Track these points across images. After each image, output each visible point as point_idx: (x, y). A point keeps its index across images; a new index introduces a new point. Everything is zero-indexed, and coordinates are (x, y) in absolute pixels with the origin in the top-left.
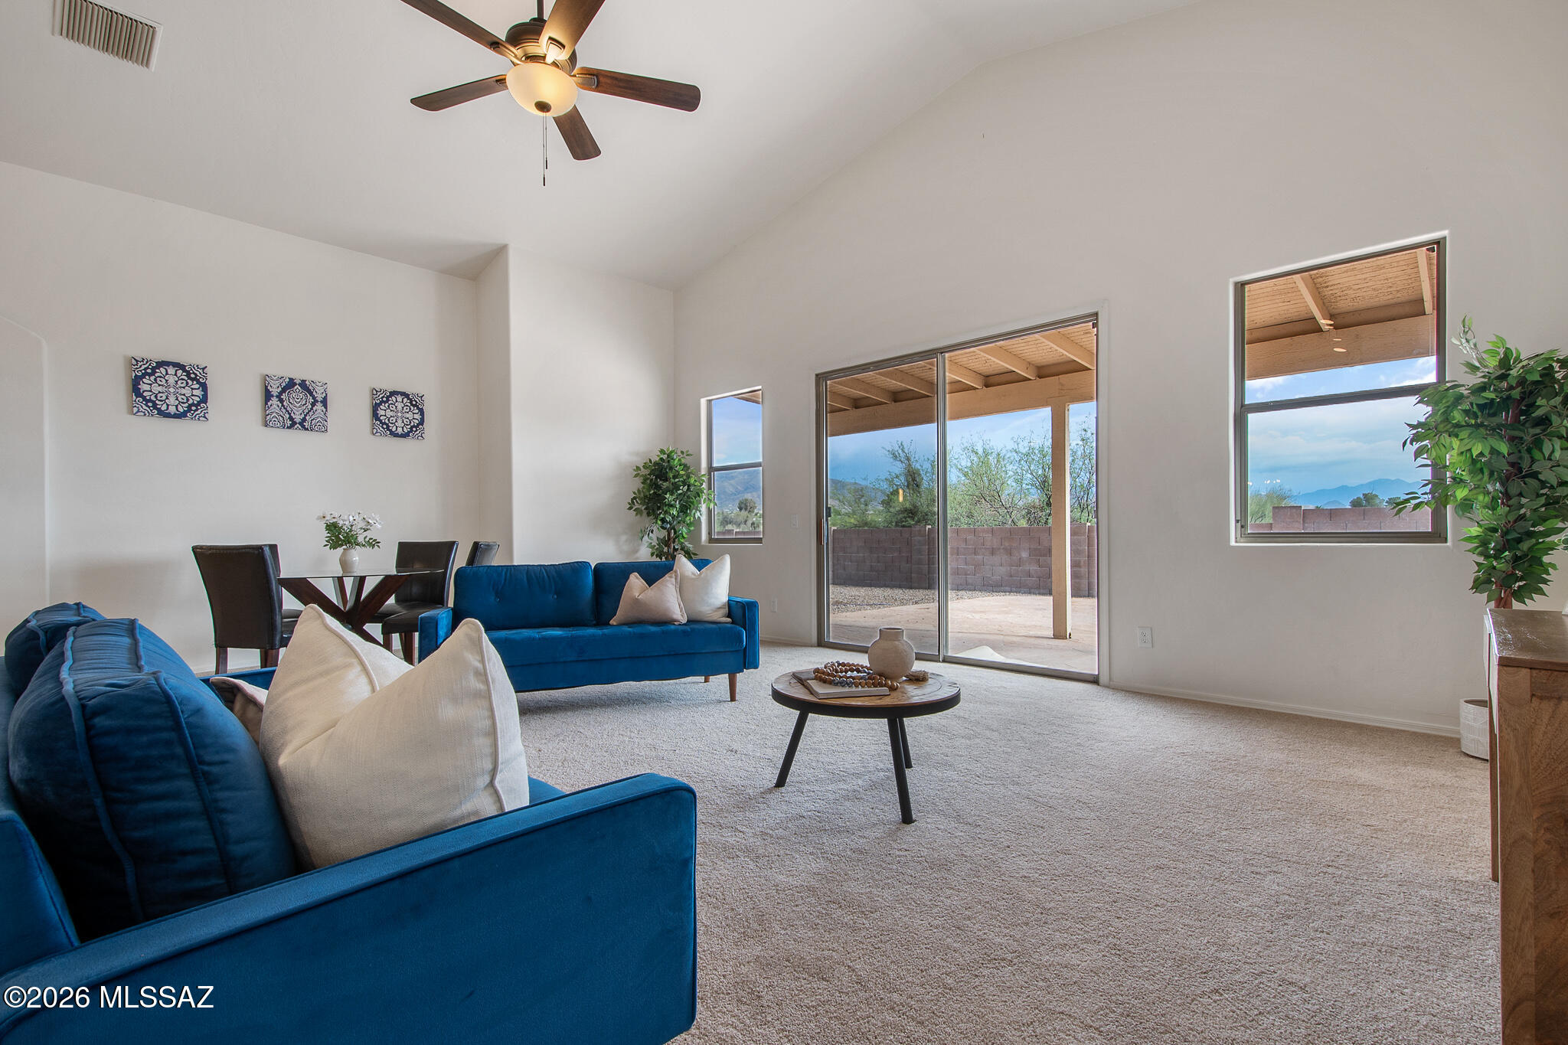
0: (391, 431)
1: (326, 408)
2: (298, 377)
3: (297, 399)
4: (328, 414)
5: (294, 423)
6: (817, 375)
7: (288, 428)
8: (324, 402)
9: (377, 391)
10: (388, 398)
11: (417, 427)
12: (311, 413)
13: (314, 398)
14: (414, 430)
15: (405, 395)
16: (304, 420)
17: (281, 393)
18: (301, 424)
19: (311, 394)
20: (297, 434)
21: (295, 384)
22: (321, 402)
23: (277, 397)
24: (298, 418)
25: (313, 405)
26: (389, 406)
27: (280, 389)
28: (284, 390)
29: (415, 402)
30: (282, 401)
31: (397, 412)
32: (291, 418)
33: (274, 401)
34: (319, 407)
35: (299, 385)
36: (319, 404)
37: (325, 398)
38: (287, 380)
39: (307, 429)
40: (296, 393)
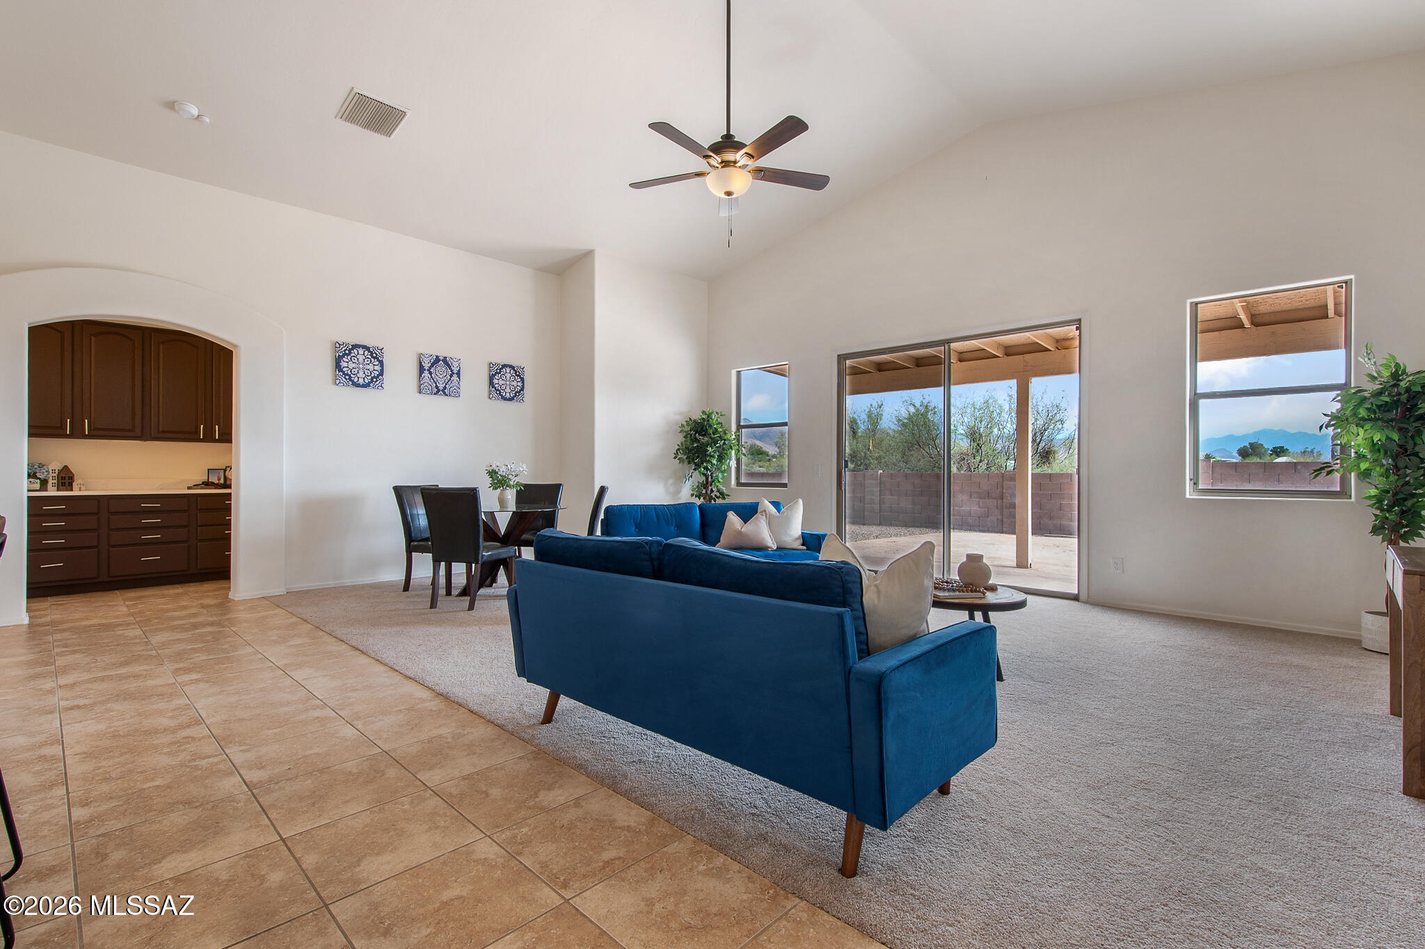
0: (502, 395)
1: (459, 378)
2: (442, 354)
3: (441, 369)
4: (461, 382)
5: (439, 391)
6: (838, 356)
7: (435, 394)
8: (458, 374)
9: (493, 365)
10: (500, 370)
11: (519, 392)
12: (447, 381)
13: (452, 371)
14: (518, 395)
15: (512, 367)
16: (445, 388)
17: (430, 368)
18: (443, 391)
19: (450, 368)
20: (440, 399)
21: (440, 360)
22: (456, 374)
23: (428, 370)
24: (441, 387)
25: (451, 376)
26: (501, 377)
27: (430, 364)
28: (432, 366)
29: (518, 373)
30: (431, 373)
31: (506, 381)
32: (437, 387)
33: (426, 374)
34: (455, 377)
35: (443, 360)
36: (455, 376)
37: (459, 371)
38: (435, 357)
39: (447, 395)
40: (441, 367)
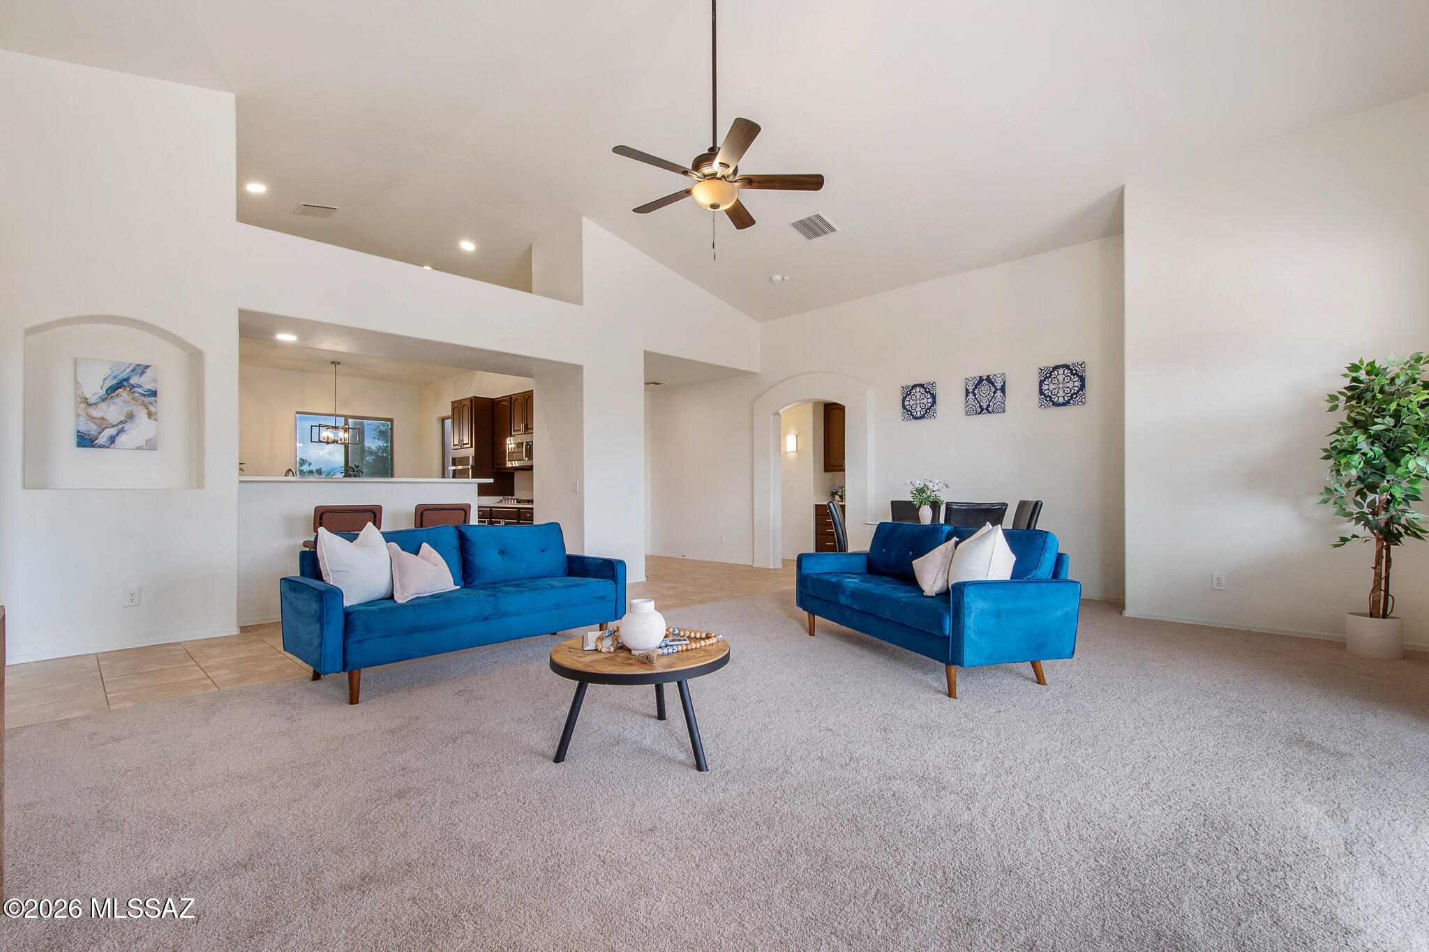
0: (1053, 402)
1: (1004, 393)
2: (984, 374)
3: (985, 388)
4: (1005, 398)
5: (982, 410)
7: (979, 413)
8: (1003, 389)
9: (1042, 370)
10: (1050, 373)
11: (1077, 393)
12: (993, 400)
13: (995, 387)
14: (1074, 397)
15: (1066, 367)
16: (989, 406)
17: (974, 390)
18: (987, 409)
19: (993, 386)
20: (985, 417)
21: (983, 380)
22: (1001, 389)
23: (972, 392)
24: (985, 407)
25: (995, 393)
26: (1051, 381)
27: (974, 386)
28: (976, 387)
29: (1076, 372)
30: (974, 395)
31: (1059, 384)
32: (981, 406)
33: (971, 395)
34: (999, 393)
35: (986, 380)
36: (999, 392)
37: (1003, 386)
38: (978, 378)
39: (990, 413)
40: (985, 386)
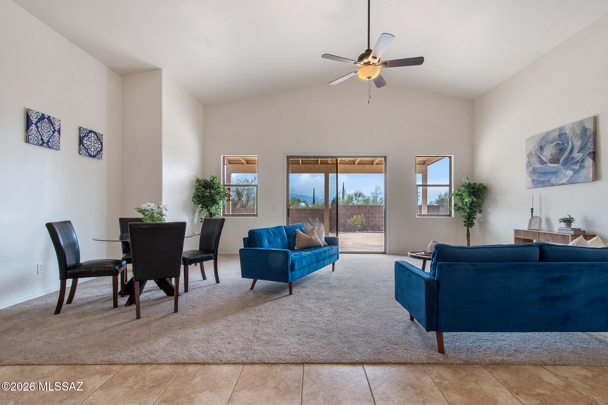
0: (89, 153)
1: (60, 135)
2: (47, 114)
3: (46, 127)
4: (61, 138)
5: (43, 143)
6: (287, 156)
7: (40, 145)
8: (59, 131)
9: (83, 129)
10: (88, 133)
11: (99, 152)
12: (50, 136)
13: (54, 128)
14: (98, 154)
15: (95, 133)
16: (49, 141)
17: (37, 122)
18: (47, 143)
19: (53, 126)
20: (44, 151)
21: (45, 118)
22: (57, 131)
23: (34, 124)
24: (46, 140)
25: (54, 132)
26: (88, 139)
27: (37, 120)
28: (39, 121)
29: (99, 138)
30: (37, 127)
31: (91, 143)
32: (42, 139)
33: (33, 127)
34: (56, 134)
35: (47, 118)
36: (56, 132)
37: (59, 129)
38: (41, 114)
39: (50, 147)
40: (45, 124)
